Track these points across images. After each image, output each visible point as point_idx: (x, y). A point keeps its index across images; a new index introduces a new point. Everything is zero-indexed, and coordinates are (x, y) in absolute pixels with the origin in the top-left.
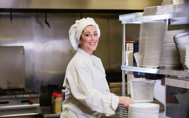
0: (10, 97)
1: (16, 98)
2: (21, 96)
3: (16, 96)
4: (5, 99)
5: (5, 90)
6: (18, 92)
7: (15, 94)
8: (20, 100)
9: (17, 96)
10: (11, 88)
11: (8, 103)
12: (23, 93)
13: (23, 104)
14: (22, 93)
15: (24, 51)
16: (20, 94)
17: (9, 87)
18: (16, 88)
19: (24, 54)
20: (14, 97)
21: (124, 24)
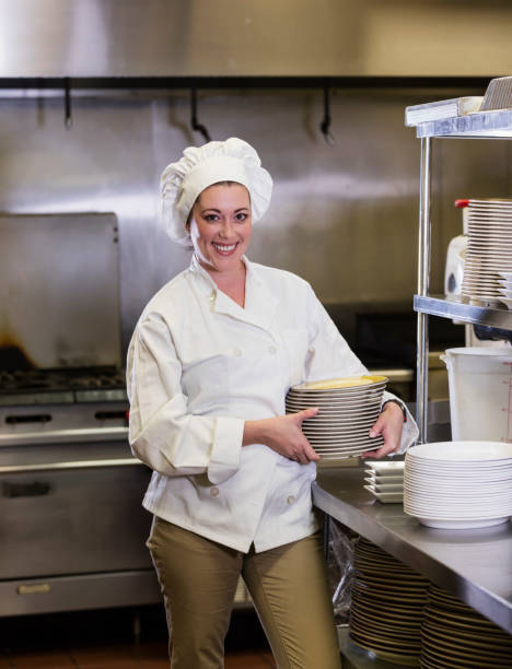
0: (56, 398)
1: (76, 402)
2: (95, 395)
3: (75, 397)
4: (36, 404)
5: (45, 373)
6: (86, 382)
7: (74, 389)
8: (92, 413)
9: (79, 394)
10: (71, 364)
11: (48, 418)
12: (104, 383)
13: (101, 426)
14: (99, 383)
15: (116, 229)
16: (93, 388)
17: (62, 361)
18: (87, 364)
19: (116, 240)
20: (69, 397)
21: (425, 139)
